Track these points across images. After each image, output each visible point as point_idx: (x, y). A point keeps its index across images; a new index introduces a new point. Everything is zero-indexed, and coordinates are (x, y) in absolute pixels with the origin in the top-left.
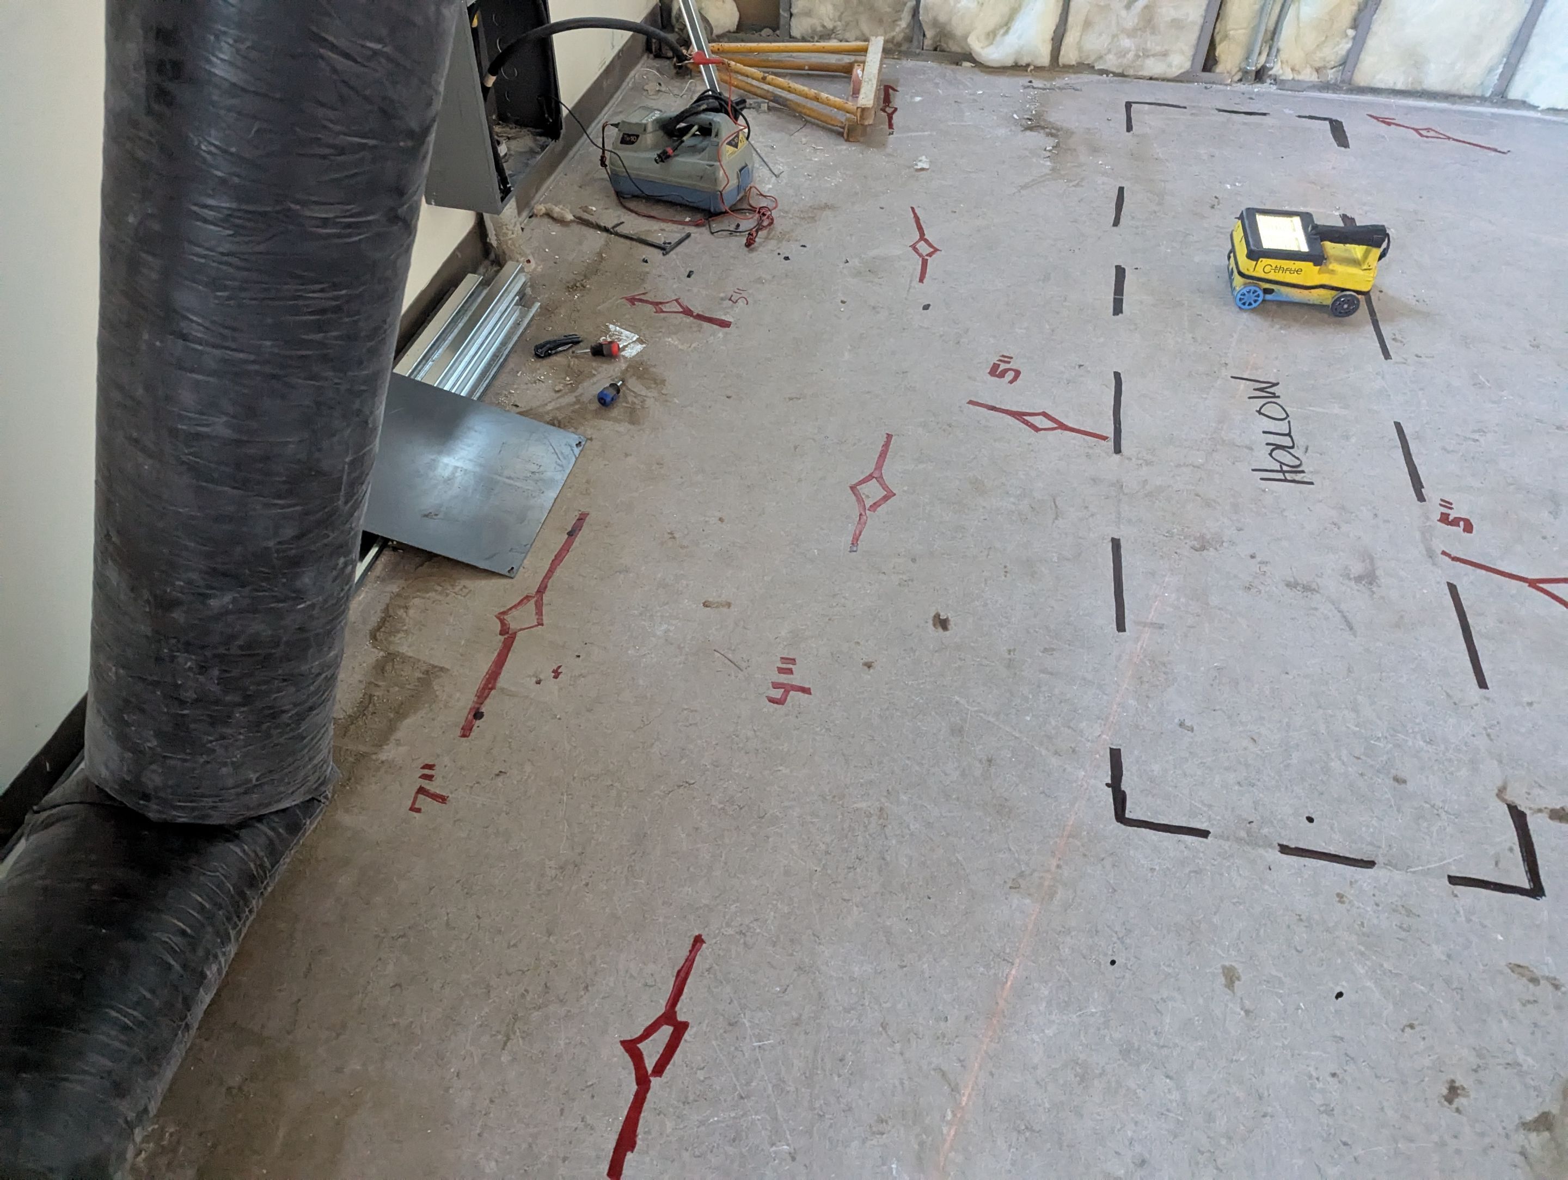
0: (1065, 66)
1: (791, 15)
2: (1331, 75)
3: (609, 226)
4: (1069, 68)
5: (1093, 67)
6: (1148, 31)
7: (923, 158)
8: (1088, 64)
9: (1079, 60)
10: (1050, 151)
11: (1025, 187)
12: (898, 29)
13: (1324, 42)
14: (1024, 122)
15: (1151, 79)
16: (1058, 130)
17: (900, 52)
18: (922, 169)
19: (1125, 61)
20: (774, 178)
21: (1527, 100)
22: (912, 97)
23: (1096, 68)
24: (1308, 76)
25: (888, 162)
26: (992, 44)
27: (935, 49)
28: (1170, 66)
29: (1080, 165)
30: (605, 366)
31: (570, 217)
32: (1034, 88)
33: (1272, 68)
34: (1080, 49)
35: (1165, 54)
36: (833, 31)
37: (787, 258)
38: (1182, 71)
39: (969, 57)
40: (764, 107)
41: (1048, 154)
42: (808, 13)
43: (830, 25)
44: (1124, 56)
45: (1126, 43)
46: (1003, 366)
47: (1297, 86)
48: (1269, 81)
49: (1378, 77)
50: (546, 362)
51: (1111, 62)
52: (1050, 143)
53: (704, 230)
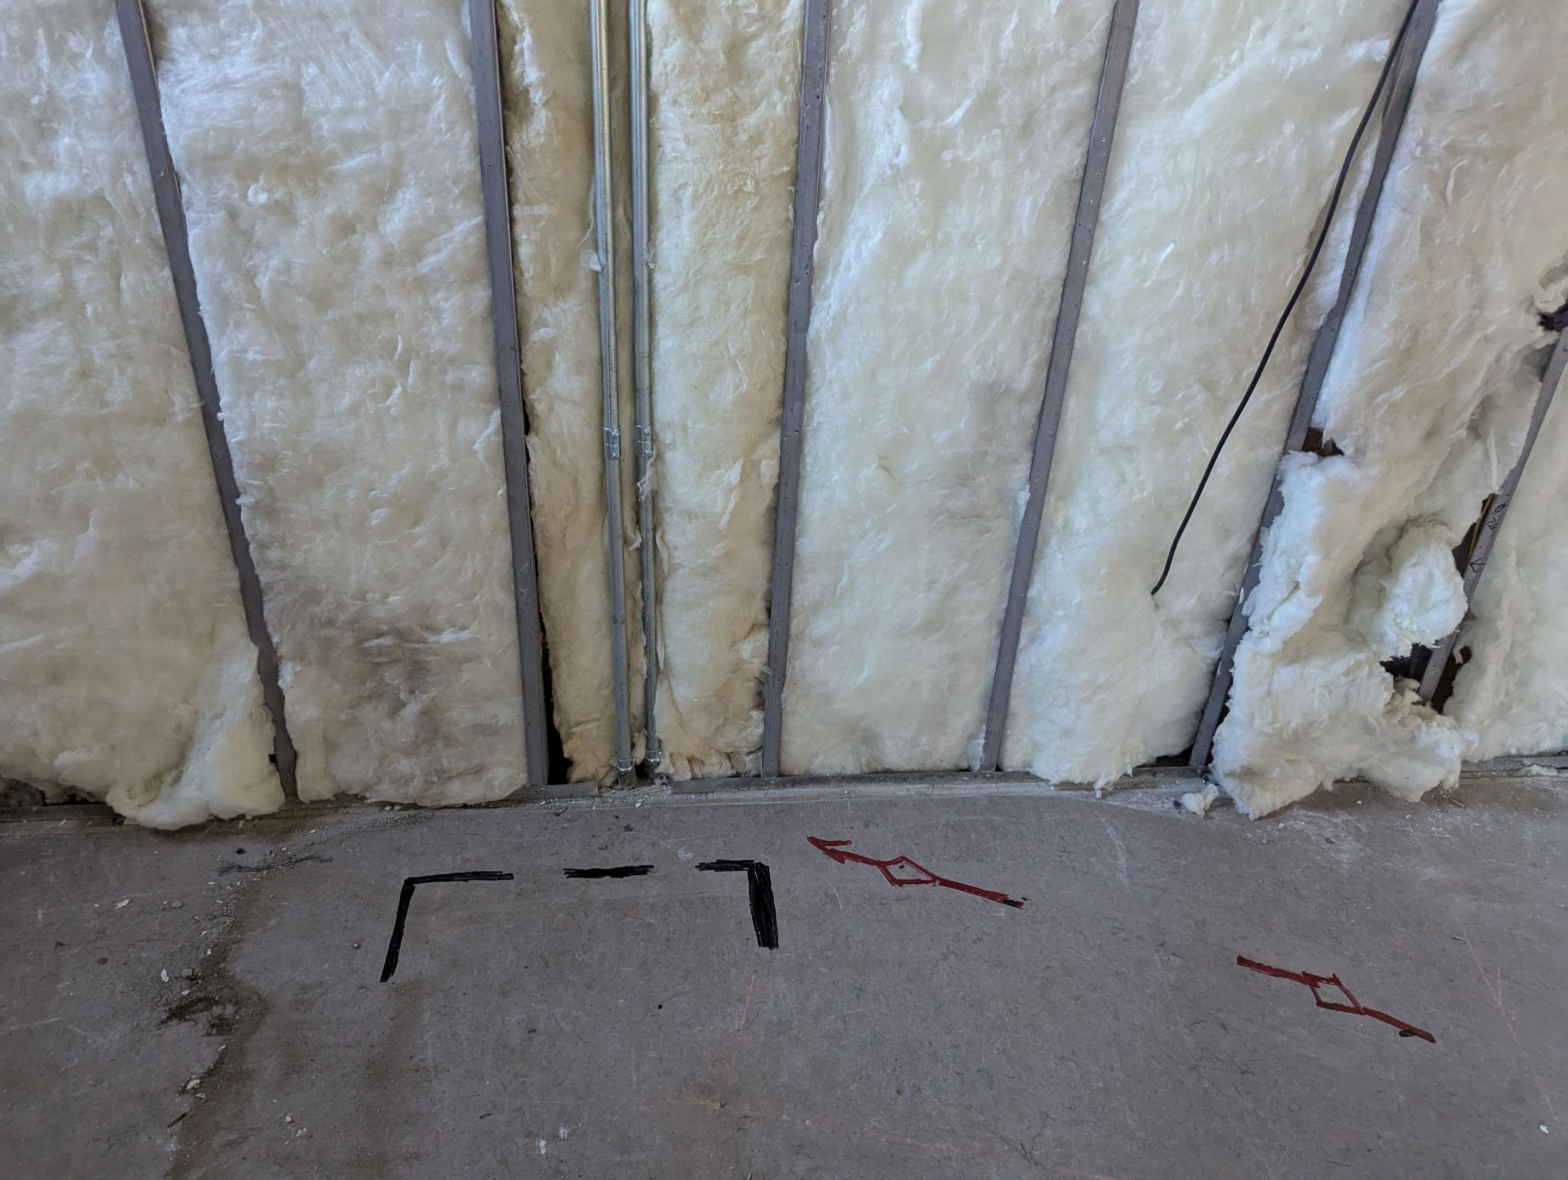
0: (311, 806)
2: (749, 764)
4: (319, 806)
5: (364, 799)
6: (439, 744)
8: (354, 796)
9: (335, 791)
10: (193, 1092)
13: (724, 725)
14: (176, 989)
15: (465, 806)
16: (239, 1004)
19: (412, 789)
21: (1030, 770)
23: (369, 800)
24: (717, 767)
26: (154, 799)
28: (489, 785)
29: (242, 1138)
33: (658, 764)
34: (332, 777)
35: (479, 770)
38: (514, 789)
41: (185, 1105)
44: (408, 781)
45: (404, 765)
47: (700, 784)
48: (658, 782)
49: (818, 761)
51: (388, 792)
52: (201, 1058)
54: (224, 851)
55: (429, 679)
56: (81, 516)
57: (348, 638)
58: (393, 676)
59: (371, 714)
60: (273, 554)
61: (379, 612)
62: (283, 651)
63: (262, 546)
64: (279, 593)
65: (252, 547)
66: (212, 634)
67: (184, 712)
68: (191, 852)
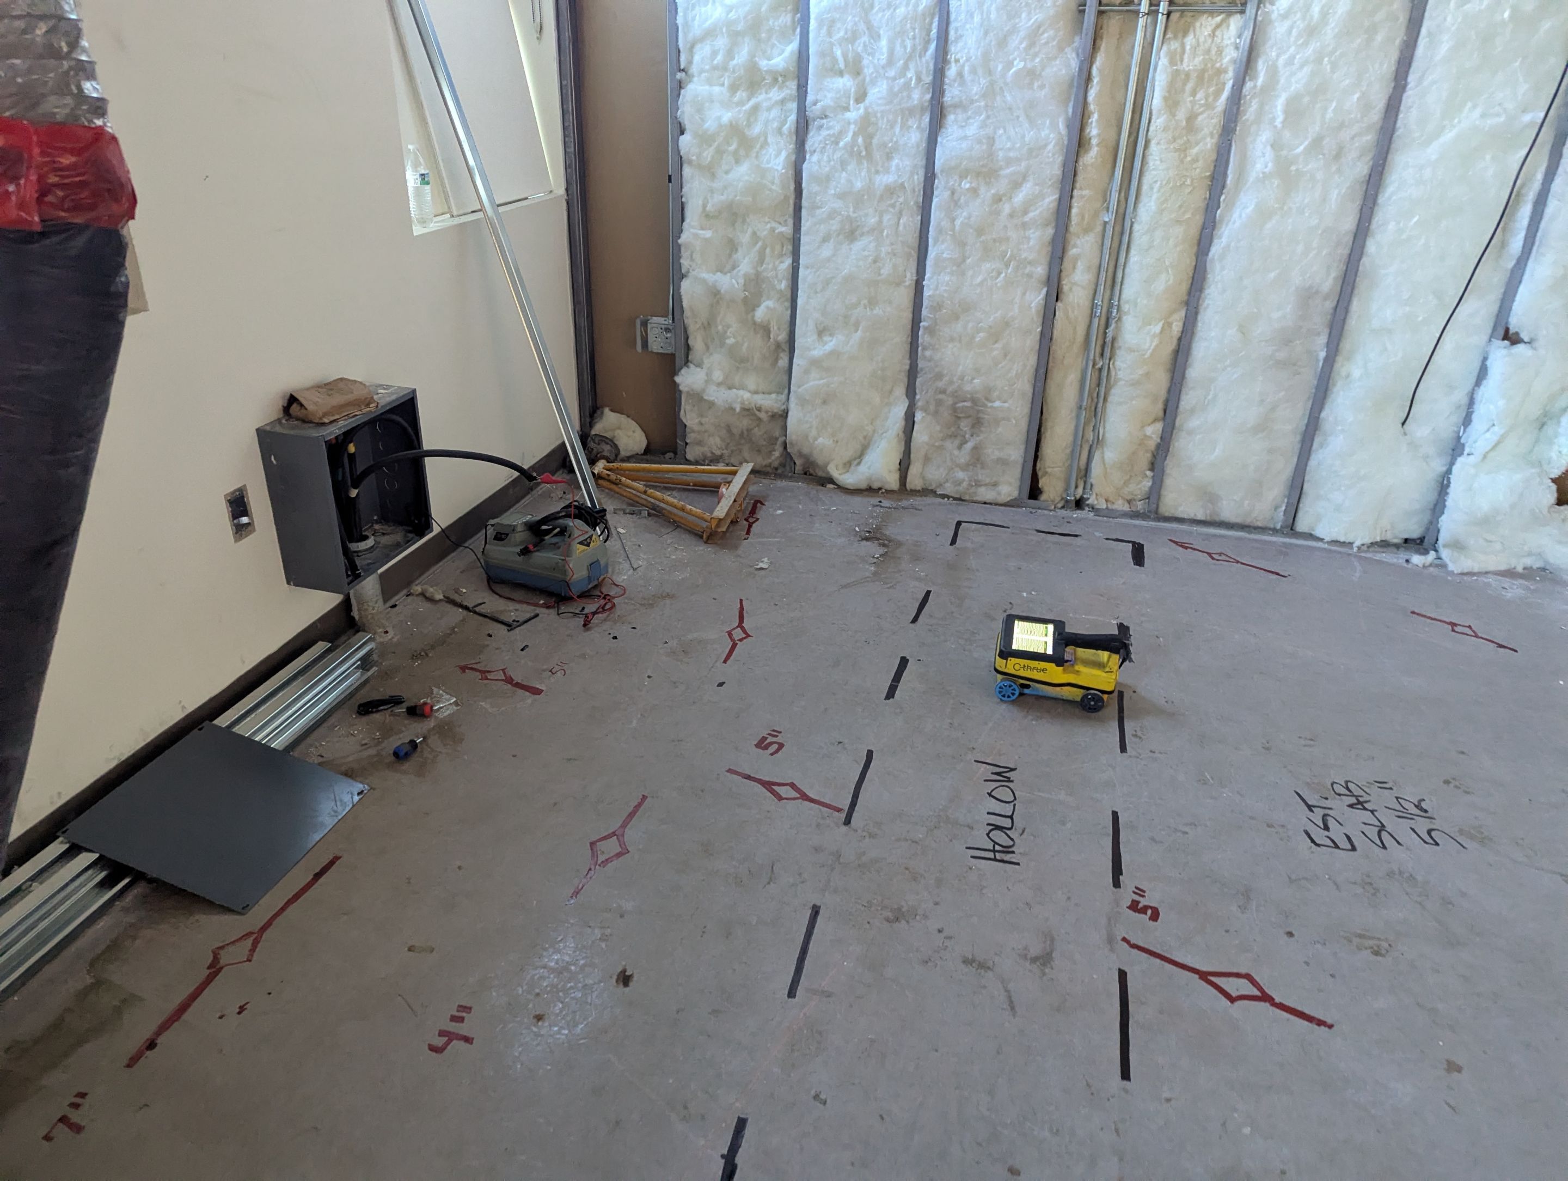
0: (912, 490)
1: (687, 444)
2: (1140, 506)
3: (470, 605)
4: (914, 492)
5: (935, 492)
6: (979, 466)
7: (766, 560)
8: (932, 490)
9: (923, 486)
10: (877, 558)
11: (843, 587)
12: (773, 458)
13: (1129, 479)
14: (863, 533)
15: (985, 503)
16: (890, 541)
17: (775, 474)
18: (762, 569)
19: (961, 488)
20: (632, 570)
21: (1313, 533)
22: (776, 510)
23: (938, 493)
24: (1121, 506)
25: (734, 562)
26: (848, 471)
27: (805, 474)
28: (999, 494)
29: (900, 571)
30: (415, 724)
31: (439, 596)
32: (881, 507)
33: (1088, 499)
34: (923, 478)
35: (995, 485)
36: (721, 456)
37: (615, 638)
38: (1011, 498)
39: (831, 481)
40: (645, 513)
41: (875, 560)
42: (700, 443)
43: (718, 453)
44: (959, 484)
45: (961, 475)
46: (770, 739)
47: (1110, 514)
48: (1087, 509)
49: (1181, 509)
50: (365, 719)
51: (949, 489)
52: (878, 551)
53: (553, 612)
54: (875, 501)
55: (983, 429)
56: (856, 326)
57: (950, 401)
58: (965, 425)
59: (950, 445)
60: (928, 353)
61: (968, 388)
62: (920, 404)
63: (924, 349)
64: (926, 373)
65: (920, 349)
66: (891, 392)
67: (870, 428)
68: (857, 500)
